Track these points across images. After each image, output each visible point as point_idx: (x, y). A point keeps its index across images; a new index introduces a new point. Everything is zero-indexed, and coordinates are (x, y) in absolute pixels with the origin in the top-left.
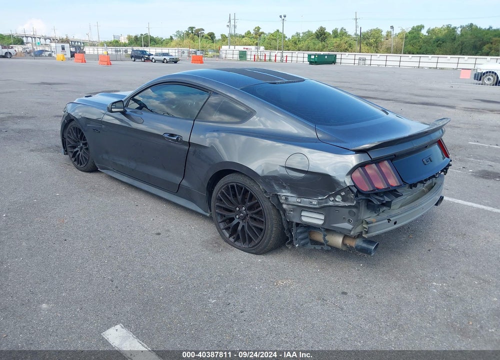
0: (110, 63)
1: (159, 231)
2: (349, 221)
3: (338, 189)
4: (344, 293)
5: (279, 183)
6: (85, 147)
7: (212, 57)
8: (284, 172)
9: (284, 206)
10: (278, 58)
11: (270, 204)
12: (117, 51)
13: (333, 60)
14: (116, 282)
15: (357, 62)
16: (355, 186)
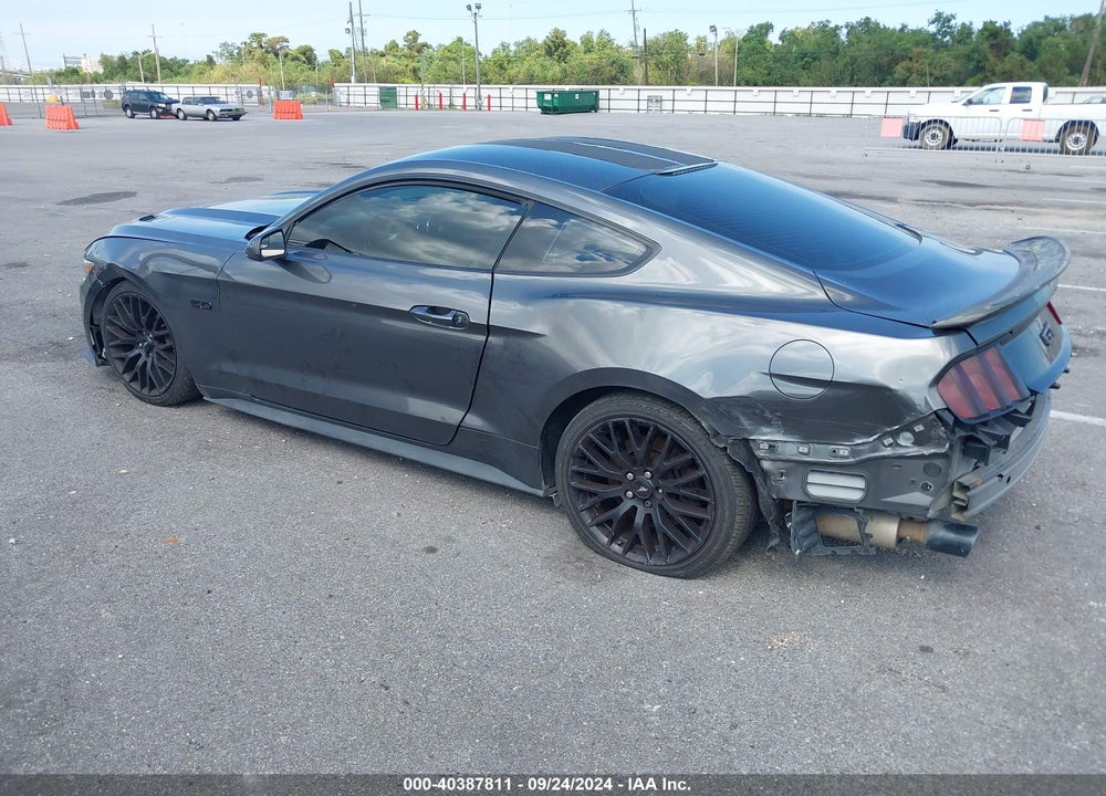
0: (76, 124)
1: (430, 542)
2: (925, 488)
3: (908, 419)
4: (925, 649)
5: (754, 413)
6: (163, 346)
7: (315, 103)
8: (767, 386)
9: (766, 465)
10: (471, 102)
11: (726, 461)
12: (84, 95)
13: (593, 103)
14: (397, 689)
15: (643, 105)
16: (948, 409)
